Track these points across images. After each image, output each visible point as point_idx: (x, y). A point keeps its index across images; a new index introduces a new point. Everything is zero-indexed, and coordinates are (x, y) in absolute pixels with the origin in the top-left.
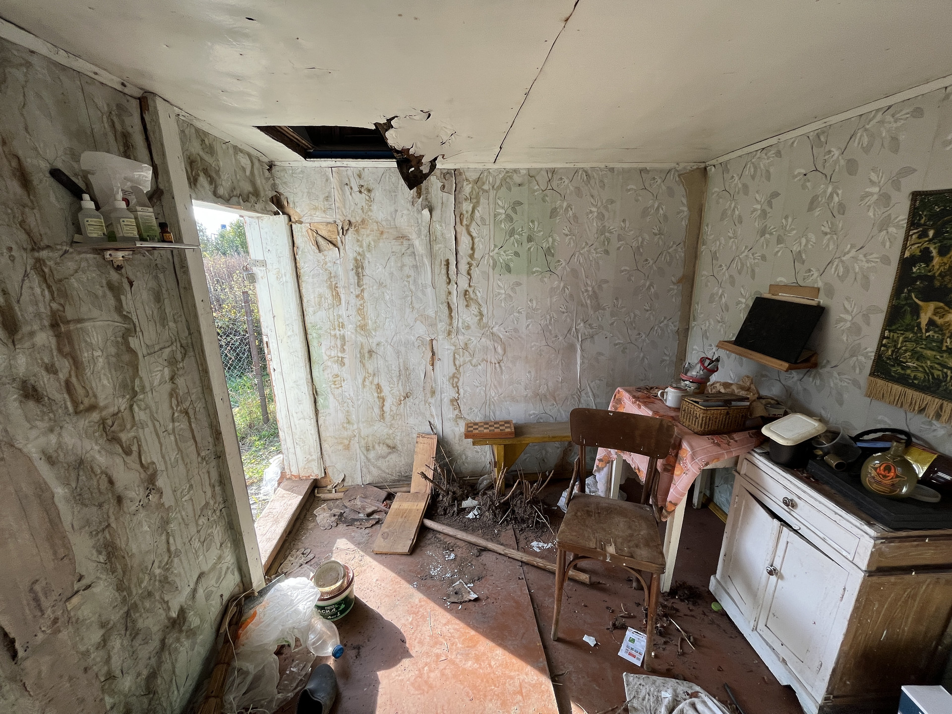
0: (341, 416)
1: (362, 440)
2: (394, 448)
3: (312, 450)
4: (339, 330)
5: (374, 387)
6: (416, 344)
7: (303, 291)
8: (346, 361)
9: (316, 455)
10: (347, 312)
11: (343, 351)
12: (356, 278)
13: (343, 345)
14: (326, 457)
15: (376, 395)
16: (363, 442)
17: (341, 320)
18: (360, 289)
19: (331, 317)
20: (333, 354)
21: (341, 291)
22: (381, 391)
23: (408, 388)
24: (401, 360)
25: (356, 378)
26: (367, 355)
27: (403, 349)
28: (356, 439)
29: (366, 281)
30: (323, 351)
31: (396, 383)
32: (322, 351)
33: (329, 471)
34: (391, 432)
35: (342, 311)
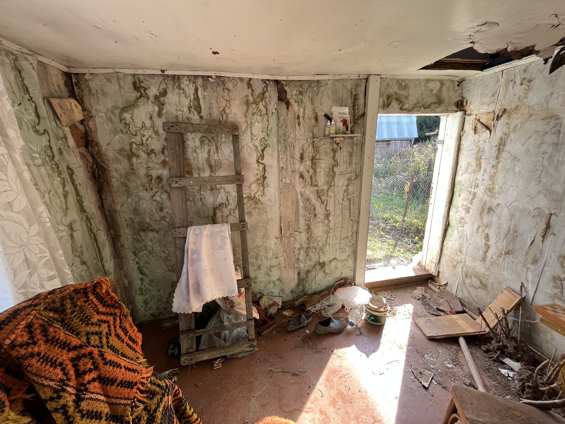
0: (457, 245)
1: (465, 268)
2: (485, 286)
3: (435, 256)
4: (474, 189)
5: (484, 235)
6: (532, 214)
7: (460, 160)
8: (471, 210)
9: (435, 261)
10: (483, 177)
11: (471, 203)
12: (497, 152)
13: (473, 199)
14: (441, 265)
15: (484, 241)
16: (465, 269)
17: (477, 182)
18: (497, 161)
19: (472, 179)
20: (465, 203)
21: (483, 161)
22: (488, 241)
23: (511, 246)
24: (513, 223)
25: (473, 224)
26: (486, 211)
27: (517, 214)
28: (462, 265)
29: (504, 155)
30: (460, 200)
31: (502, 239)
32: (458, 201)
33: (440, 274)
34: (487, 273)
35: (480, 176)
